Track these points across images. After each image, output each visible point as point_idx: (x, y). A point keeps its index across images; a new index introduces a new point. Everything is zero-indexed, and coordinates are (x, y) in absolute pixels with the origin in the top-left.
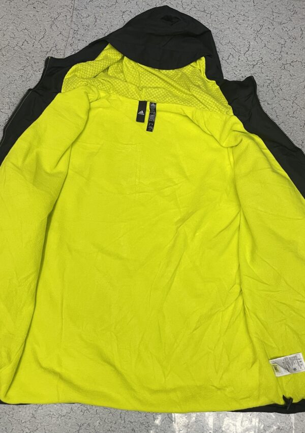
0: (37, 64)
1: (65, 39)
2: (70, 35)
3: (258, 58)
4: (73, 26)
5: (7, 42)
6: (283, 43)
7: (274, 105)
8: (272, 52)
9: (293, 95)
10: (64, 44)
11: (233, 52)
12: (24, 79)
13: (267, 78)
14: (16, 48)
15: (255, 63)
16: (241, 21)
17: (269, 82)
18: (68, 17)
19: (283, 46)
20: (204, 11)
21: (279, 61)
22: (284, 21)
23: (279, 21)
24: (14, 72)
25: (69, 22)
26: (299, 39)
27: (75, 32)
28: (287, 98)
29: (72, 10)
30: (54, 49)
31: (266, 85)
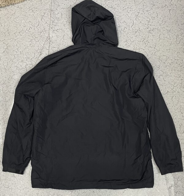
0: (37, 38)
1: (49, 25)
2: (51, 24)
3: (137, 29)
4: (52, 19)
5: (22, 29)
6: (149, 20)
7: (146, 50)
8: (144, 25)
9: (154, 45)
10: (49, 27)
11: (126, 26)
12: (32, 46)
13: (142, 37)
14: (27, 31)
15: (137, 31)
16: (129, 11)
17: (143, 39)
18: (49, 15)
19: (149, 22)
20: (112, 7)
21: (147, 29)
22: (149, 10)
23: (146, 10)
24: (27, 43)
25: (49, 17)
26: (156, 18)
27: (53, 22)
28: (152, 46)
29: (50, 11)
30: (44, 30)
31: (142, 41)
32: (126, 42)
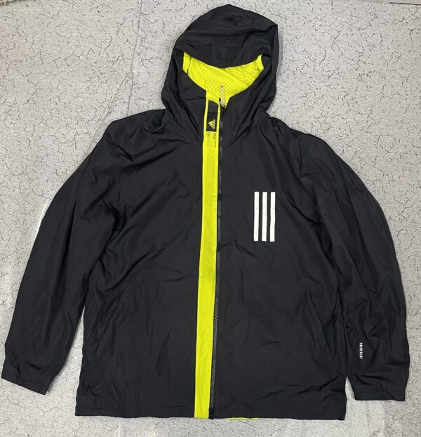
0: (103, 75)
1: (132, 47)
2: (138, 43)
3: (333, 68)
4: (140, 33)
5: (71, 52)
6: (361, 51)
7: (348, 120)
8: (349, 61)
9: (369, 109)
10: (131, 53)
11: (307, 61)
12: (91, 92)
13: (343, 90)
14: (82, 58)
15: (331, 74)
16: (318, 26)
17: (344, 94)
18: (135, 22)
19: (361, 54)
20: (279, 15)
21: (356, 71)
22: (364, 26)
23: (358, 26)
24: (81, 84)
25: (135, 28)
26: (378, 46)
27: (143, 40)
28: (363, 112)
29: (138, 14)
30: (121, 58)
31: (341, 97)
32: (305, 99)
